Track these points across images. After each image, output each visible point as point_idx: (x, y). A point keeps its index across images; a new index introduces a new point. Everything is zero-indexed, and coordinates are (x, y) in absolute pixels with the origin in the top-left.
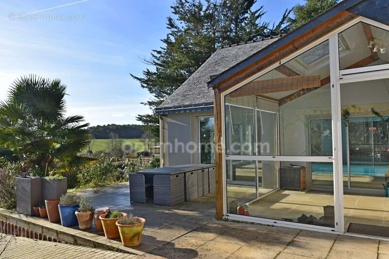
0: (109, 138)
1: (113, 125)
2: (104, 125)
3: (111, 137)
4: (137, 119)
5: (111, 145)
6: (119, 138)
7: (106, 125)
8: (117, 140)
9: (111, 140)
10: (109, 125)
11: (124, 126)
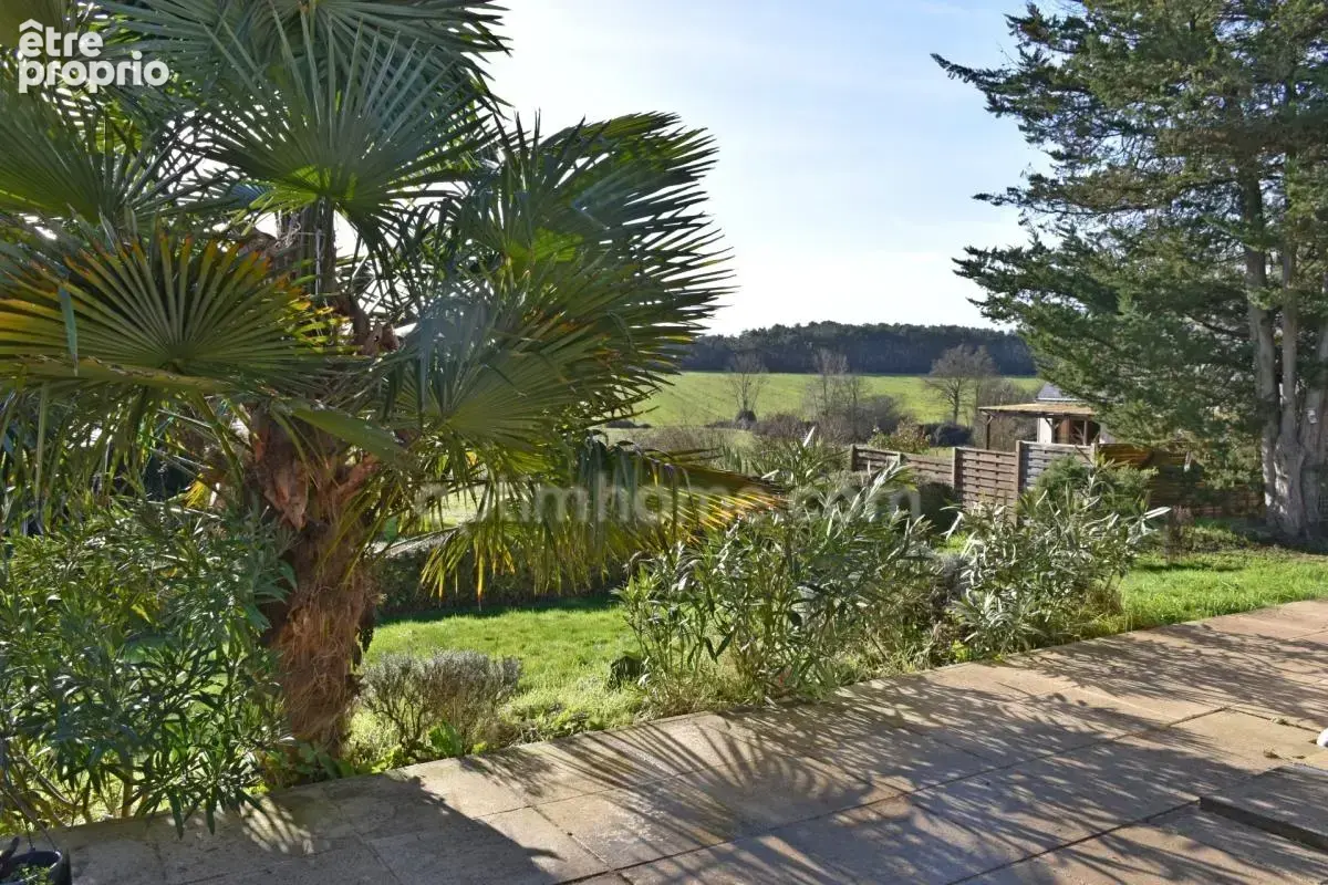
0: (815, 371)
1: (829, 324)
2: (798, 326)
3: (821, 366)
4: (959, 268)
5: (819, 393)
6: (850, 370)
7: (804, 324)
8: (841, 377)
9: (818, 377)
10: (813, 324)
11: (867, 331)
